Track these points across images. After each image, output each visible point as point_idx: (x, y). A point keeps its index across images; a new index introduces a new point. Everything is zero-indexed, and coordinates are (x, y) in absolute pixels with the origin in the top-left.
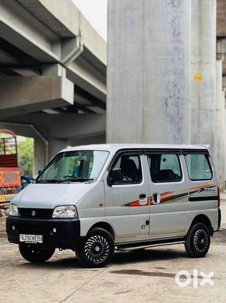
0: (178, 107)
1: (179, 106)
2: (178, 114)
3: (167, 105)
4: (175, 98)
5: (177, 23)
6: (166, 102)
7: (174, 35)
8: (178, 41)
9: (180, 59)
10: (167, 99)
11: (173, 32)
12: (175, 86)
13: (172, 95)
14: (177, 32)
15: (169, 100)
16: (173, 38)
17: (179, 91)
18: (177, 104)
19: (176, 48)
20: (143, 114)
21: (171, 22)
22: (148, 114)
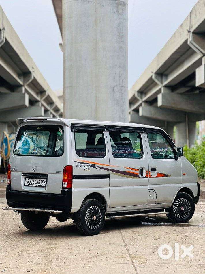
0: (122, 94)
1: (123, 92)
2: (122, 99)
3: (114, 92)
4: (120, 86)
5: (121, 28)
6: (114, 90)
7: (119, 36)
8: (122, 42)
9: (123, 56)
10: (114, 87)
11: (118, 34)
12: (120, 77)
13: (118, 84)
14: (121, 35)
15: (115, 88)
16: (118, 39)
17: (123, 81)
18: (121, 91)
19: (121, 47)
20: (96, 99)
21: (117, 27)
22: (99, 99)
